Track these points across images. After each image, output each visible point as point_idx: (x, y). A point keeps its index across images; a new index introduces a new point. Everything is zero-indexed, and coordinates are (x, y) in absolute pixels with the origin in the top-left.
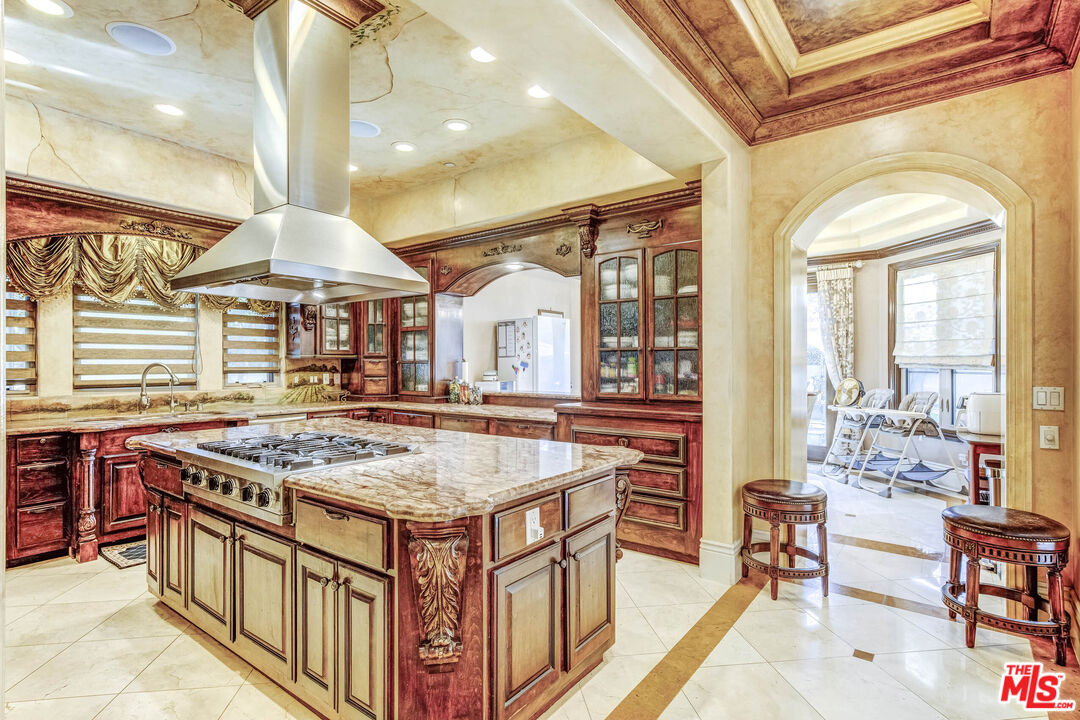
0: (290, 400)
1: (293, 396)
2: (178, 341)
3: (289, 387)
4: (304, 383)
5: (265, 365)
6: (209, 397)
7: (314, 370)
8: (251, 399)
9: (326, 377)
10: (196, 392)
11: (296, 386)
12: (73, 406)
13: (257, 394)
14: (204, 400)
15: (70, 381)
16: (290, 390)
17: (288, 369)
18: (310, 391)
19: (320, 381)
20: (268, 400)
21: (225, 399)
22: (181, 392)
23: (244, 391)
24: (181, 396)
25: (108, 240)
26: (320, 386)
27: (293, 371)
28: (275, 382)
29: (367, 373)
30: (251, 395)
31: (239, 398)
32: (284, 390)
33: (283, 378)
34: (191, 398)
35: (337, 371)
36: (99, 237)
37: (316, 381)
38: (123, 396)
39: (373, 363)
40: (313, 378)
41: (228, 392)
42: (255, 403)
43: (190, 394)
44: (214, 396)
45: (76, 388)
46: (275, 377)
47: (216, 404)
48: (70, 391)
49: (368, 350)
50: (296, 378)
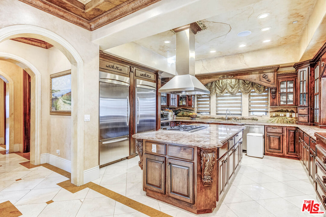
0: (271, 121)
1: (273, 120)
2: (237, 103)
3: (271, 117)
4: (277, 116)
5: (264, 110)
6: (244, 118)
7: (282, 112)
8: (257, 120)
9: (288, 114)
10: (241, 117)
11: (274, 117)
12: (216, 118)
13: (259, 118)
14: (243, 119)
15: (215, 112)
16: (271, 118)
17: (271, 111)
18: (280, 119)
19: (285, 116)
20: (263, 121)
21: (249, 119)
22: (237, 116)
23: (255, 117)
24: (237, 117)
25: (220, 81)
26: (285, 117)
27: (273, 112)
28: (267, 115)
29: (300, 113)
30: (257, 119)
31: (253, 119)
32: (269, 118)
33: (269, 114)
34: (239, 118)
35: (294, 112)
36: (219, 81)
37: (283, 115)
38: (224, 116)
39: (302, 109)
40: (282, 114)
41: (250, 117)
42: (258, 121)
43: (239, 117)
44: (246, 118)
45: (217, 114)
46: (267, 114)
47: (246, 120)
48: (215, 115)
49: (300, 104)
50: (274, 114)
